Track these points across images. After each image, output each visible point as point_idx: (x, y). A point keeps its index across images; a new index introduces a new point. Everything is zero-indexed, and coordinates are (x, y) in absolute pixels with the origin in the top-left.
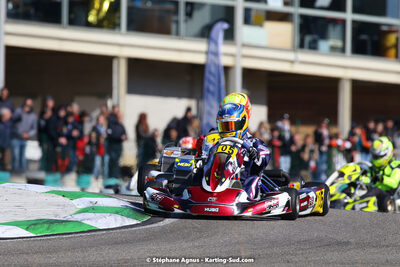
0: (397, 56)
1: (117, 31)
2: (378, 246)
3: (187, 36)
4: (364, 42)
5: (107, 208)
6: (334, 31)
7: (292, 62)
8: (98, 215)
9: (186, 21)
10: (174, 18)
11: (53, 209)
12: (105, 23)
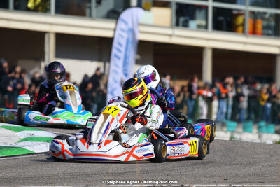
0: (244, 31)
1: (48, 14)
2: (230, 164)
3: (97, 17)
4: (222, 21)
5: (41, 138)
6: (200, 14)
7: (170, 36)
8: (34, 143)
9: (96, 7)
10: (88, 5)
11: (3, 139)
12: (40, 8)
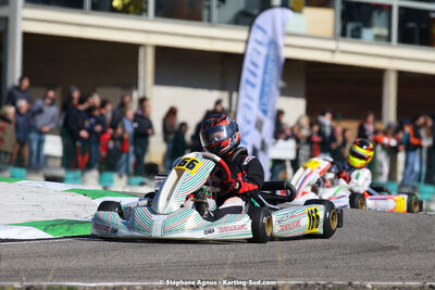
1: (144, 17)
2: (424, 251)
3: (219, 23)
4: (413, 29)
7: (333, 51)
9: (219, 6)
10: (206, 3)
11: (74, 209)
12: (132, 8)
